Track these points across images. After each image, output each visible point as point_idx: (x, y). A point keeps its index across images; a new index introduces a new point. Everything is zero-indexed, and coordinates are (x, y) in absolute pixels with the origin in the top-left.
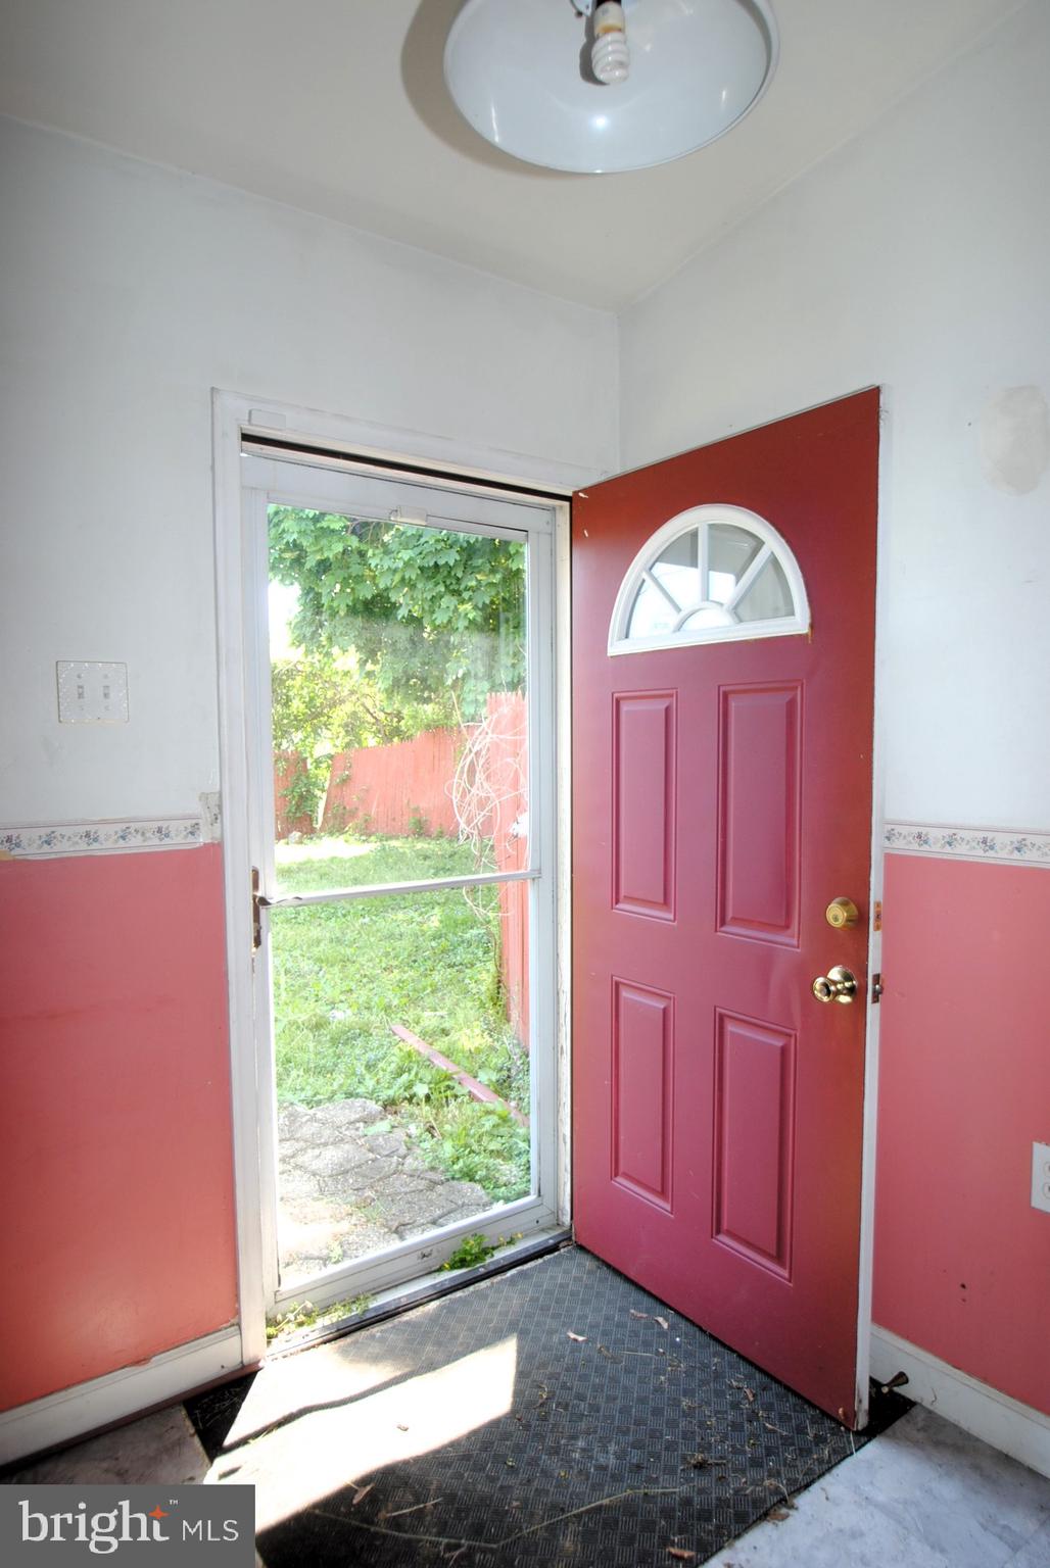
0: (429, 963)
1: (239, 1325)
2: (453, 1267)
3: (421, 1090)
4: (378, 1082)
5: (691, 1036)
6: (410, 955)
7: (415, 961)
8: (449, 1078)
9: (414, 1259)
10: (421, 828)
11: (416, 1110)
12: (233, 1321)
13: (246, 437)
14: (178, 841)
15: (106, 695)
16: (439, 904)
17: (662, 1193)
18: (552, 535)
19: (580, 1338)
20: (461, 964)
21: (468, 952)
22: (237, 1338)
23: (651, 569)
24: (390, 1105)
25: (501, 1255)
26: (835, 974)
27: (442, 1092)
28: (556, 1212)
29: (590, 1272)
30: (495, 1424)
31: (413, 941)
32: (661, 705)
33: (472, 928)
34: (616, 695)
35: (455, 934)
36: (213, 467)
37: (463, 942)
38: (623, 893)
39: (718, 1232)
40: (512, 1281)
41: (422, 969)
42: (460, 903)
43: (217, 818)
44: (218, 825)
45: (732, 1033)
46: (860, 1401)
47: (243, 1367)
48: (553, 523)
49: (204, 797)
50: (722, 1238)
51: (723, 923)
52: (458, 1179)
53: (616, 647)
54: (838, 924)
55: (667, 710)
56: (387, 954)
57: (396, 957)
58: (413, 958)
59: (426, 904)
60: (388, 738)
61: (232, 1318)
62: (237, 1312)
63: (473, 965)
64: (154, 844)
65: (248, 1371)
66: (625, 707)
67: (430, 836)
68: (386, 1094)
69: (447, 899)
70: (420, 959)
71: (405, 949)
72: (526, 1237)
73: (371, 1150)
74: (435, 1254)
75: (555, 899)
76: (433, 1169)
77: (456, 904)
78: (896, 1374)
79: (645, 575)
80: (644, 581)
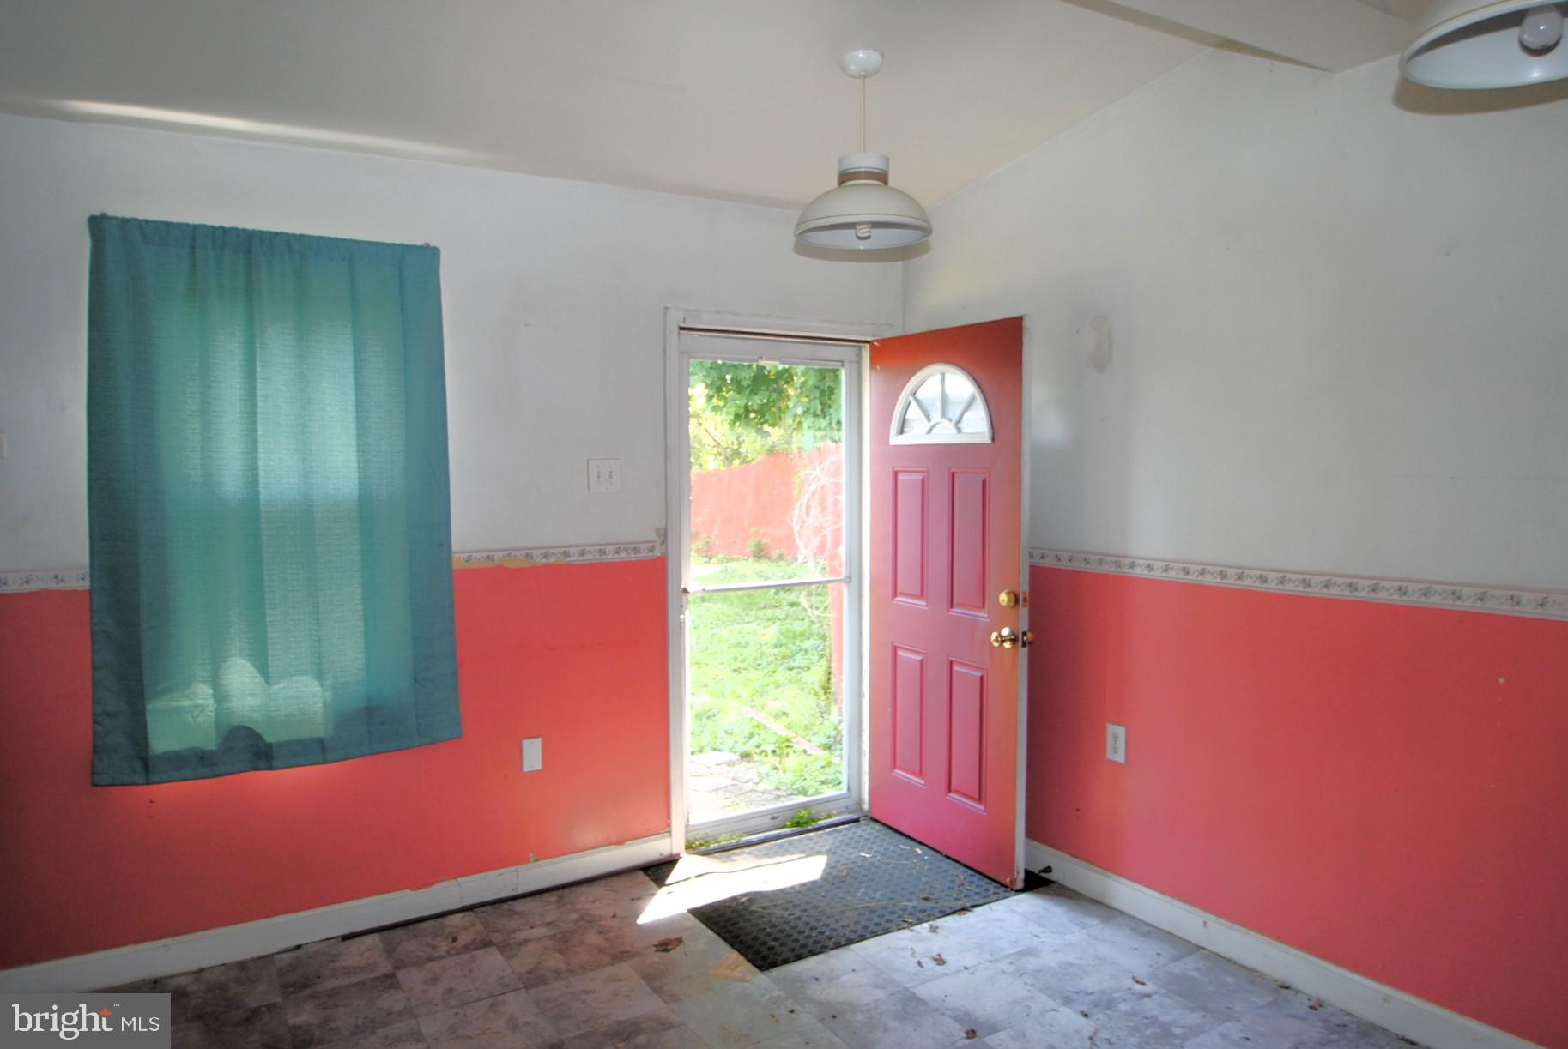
0: (773, 666)
1: (670, 832)
2: (792, 826)
3: (769, 748)
4: (736, 742)
5: (936, 675)
6: (755, 660)
7: (759, 665)
8: (788, 740)
9: (767, 820)
10: (762, 550)
11: (765, 759)
12: (667, 830)
13: (682, 328)
14: (644, 555)
15: (611, 477)
16: (779, 619)
17: (920, 774)
18: (859, 363)
19: (868, 856)
20: (799, 668)
21: (805, 659)
22: (669, 840)
23: (915, 394)
24: (746, 756)
25: (821, 823)
26: (1006, 632)
27: (783, 748)
28: (860, 803)
29: (878, 831)
30: (814, 882)
31: (758, 649)
32: (919, 477)
33: (809, 639)
34: (896, 469)
35: (794, 644)
36: (664, 350)
37: (801, 650)
38: (899, 591)
39: (950, 791)
40: (829, 834)
41: (766, 671)
42: (799, 619)
43: (664, 542)
44: (664, 546)
45: (958, 671)
46: (1018, 873)
47: (671, 855)
48: (859, 355)
49: (658, 530)
50: (952, 795)
51: (952, 606)
52: (796, 795)
53: (896, 440)
54: (1004, 604)
55: (923, 481)
56: (735, 659)
57: (743, 661)
58: (758, 662)
59: (769, 620)
60: (728, 460)
61: (666, 828)
62: (669, 825)
63: (809, 669)
64: (632, 556)
65: (676, 858)
66: (901, 477)
67: (769, 558)
68: (741, 749)
69: (787, 616)
70: (764, 663)
71: (750, 655)
72: (839, 814)
73: (734, 779)
74: (780, 818)
75: (860, 597)
76: (778, 789)
77: (794, 619)
78: (1046, 866)
79: (911, 398)
80: (910, 402)
